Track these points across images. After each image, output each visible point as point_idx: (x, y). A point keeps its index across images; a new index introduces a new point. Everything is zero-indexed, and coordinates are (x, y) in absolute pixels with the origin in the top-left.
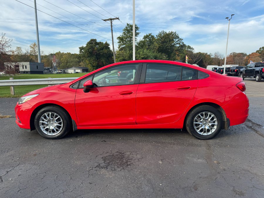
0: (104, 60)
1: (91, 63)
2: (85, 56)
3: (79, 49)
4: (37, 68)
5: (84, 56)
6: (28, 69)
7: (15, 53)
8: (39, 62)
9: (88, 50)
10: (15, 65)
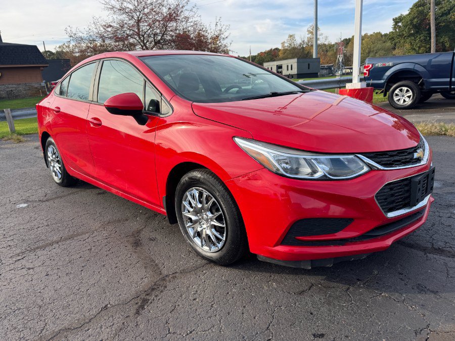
0: (447, 39)
1: (415, 49)
2: (403, 35)
3: (393, 22)
4: (309, 68)
5: (401, 36)
6: (295, 71)
7: (286, 45)
8: (314, 57)
9: (411, 20)
10: (277, 66)
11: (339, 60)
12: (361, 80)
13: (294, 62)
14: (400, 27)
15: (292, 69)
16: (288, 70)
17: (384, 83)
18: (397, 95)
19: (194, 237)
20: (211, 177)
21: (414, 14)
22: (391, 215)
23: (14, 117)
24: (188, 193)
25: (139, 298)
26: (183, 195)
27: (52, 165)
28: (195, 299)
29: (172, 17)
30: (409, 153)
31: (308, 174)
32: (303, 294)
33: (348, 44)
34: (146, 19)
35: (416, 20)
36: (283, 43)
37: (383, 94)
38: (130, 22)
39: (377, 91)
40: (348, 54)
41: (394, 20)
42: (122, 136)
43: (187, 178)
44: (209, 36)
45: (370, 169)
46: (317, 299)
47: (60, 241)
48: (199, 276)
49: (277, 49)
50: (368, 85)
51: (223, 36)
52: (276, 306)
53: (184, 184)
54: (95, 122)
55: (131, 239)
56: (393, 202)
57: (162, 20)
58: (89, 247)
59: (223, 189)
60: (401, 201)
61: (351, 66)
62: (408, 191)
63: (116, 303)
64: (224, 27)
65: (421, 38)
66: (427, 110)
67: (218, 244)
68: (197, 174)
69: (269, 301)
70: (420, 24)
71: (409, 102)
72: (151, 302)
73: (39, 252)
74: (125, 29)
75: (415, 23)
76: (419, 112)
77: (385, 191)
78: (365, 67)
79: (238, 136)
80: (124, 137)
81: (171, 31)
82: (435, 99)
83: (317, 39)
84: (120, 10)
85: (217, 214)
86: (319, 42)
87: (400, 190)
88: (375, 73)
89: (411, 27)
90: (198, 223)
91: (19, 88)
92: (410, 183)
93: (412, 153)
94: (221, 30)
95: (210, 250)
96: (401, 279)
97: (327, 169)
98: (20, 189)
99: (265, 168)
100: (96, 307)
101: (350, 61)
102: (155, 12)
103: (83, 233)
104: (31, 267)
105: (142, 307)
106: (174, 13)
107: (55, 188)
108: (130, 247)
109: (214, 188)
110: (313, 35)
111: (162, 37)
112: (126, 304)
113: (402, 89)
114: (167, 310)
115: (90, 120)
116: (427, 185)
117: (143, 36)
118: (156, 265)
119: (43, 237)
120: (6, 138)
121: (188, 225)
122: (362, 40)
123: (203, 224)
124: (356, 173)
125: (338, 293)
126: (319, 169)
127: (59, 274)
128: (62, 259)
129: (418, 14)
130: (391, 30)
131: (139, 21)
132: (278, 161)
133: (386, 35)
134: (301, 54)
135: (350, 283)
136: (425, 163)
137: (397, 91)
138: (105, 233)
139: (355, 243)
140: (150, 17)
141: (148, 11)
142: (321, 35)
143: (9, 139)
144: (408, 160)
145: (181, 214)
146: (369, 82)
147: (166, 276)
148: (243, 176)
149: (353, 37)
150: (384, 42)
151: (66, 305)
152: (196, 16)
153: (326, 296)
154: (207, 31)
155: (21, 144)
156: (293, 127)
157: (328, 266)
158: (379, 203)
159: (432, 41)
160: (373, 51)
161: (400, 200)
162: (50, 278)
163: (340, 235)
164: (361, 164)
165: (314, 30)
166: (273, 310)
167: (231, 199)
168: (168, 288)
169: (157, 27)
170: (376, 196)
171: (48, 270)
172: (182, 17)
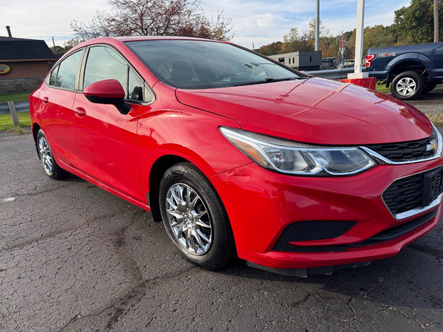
1: (416, 42)
2: (405, 27)
3: (395, 14)
4: (311, 61)
5: (403, 28)
6: (297, 64)
7: (288, 38)
8: (316, 50)
9: (413, 13)
10: (279, 59)
11: (340, 52)
12: (363, 71)
13: (296, 55)
14: (402, 19)
15: (294, 62)
16: (290, 63)
17: (387, 73)
18: (400, 86)
19: (179, 237)
20: (195, 172)
21: (416, 6)
22: (400, 216)
23: (17, 109)
24: (172, 190)
25: (113, 308)
26: (167, 191)
27: (44, 157)
28: (175, 311)
29: (175, 10)
30: (422, 145)
31: (304, 170)
32: (297, 306)
33: (350, 37)
34: (150, 13)
35: (418, 12)
36: (285, 37)
37: (385, 85)
38: (133, 16)
39: (379, 82)
40: (350, 47)
41: (395, 12)
42: (105, 127)
43: (170, 173)
44: (212, 30)
45: (376, 164)
46: (314, 313)
47: (40, 239)
48: (183, 282)
49: (279, 43)
50: (370, 75)
51: (225, 29)
52: (266, 322)
53: (167, 179)
54: (80, 112)
55: (115, 238)
56: (402, 201)
57: (164, 14)
58: (69, 246)
59: (208, 185)
60: (412, 201)
61: (352, 59)
62: (419, 189)
63: (88, 313)
64: (226, 20)
65: (423, 31)
66: (431, 101)
67: (203, 246)
68: (181, 168)
69: (258, 315)
70: (422, 17)
71: (412, 92)
72: (126, 313)
73: (16, 252)
74: (128, 23)
75: (417, 16)
76: (423, 103)
77: (393, 189)
78: (367, 58)
79: (224, 126)
80: (107, 127)
81: (174, 24)
82: (439, 90)
83: (319, 33)
84: (124, 4)
85: (203, 213)
86: (321, 35)
87: (411, 188)
88: (378, 64)
89: (413, 19)
90: (183, 222)
91: (27, 81)
92: (422, 179)
93: (425, 145)
94: (223, 24)
95: (196, 252)
96: (411, 289)
97: (326, 163)
98: (11, 181)
99: (253, 161)
100: (64, 317)
101: (352, 54)
102: (157, 5)
103: (66, 230)
104: (4, 268)
105: (115, 319)
106: (177, 6)
107: (46, 181)
108: (112, 246)
109: (198, 185)
110: (315, 28)
111: (165, 30)
112: (98, 314)
113: (405, 80)
114: (143, 323)
115: (75, 110)
116: (441, 181)
117: (146, 29)
118: (138, 268)
119: (23, 234)
120: (9, 130)
121: (173, 224)
122: (365, 33)
123: (189, 224)
124: (360, 168)
125: (337, 306)
126: (317, 164)
127: (32, 277)
128: (38, 260)
129: (420, 6)
130: (393, 23)
131: (142, 15)
132: (270, 154)
133: (387, 28)
134: (302, 47)
135: (352, 293)
136: (440, 156)
137: (400, 82)
138: (89, 231)
139: (359, 249)
140: (154, 11)
141: (151, 4)
142: (323, 28)
143: (12, 131)
144: (420, 153)
145: (165, 212)
146: (371, 72)
147: (147, 281)
148: (230, 171)
149: (355, 30)
150: (386, 35)
151: (32, 314)
152: (198, 9)
153: (324, 309)
154: (209, 24)
155: (22, 136)
156: (291, 116)
157: (327, 274)
158: (387, 203)
159: (435, 32)
160: (375, 44)
161: (411, 199)
162: (22, 281)
163: (340, 240)
164: (366, 157)
165: (316, 24)
166: (263, 326)
167: (217, 197)
168: (147, 296)
169: (160, 21)
170: (383, 196)
171: (21, 272)
172: (185, 10)
